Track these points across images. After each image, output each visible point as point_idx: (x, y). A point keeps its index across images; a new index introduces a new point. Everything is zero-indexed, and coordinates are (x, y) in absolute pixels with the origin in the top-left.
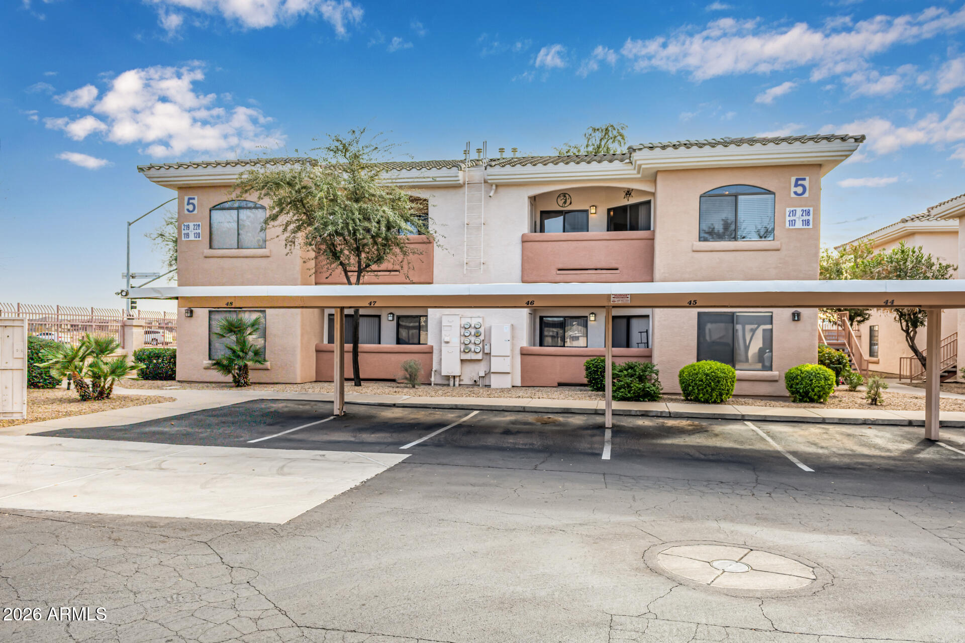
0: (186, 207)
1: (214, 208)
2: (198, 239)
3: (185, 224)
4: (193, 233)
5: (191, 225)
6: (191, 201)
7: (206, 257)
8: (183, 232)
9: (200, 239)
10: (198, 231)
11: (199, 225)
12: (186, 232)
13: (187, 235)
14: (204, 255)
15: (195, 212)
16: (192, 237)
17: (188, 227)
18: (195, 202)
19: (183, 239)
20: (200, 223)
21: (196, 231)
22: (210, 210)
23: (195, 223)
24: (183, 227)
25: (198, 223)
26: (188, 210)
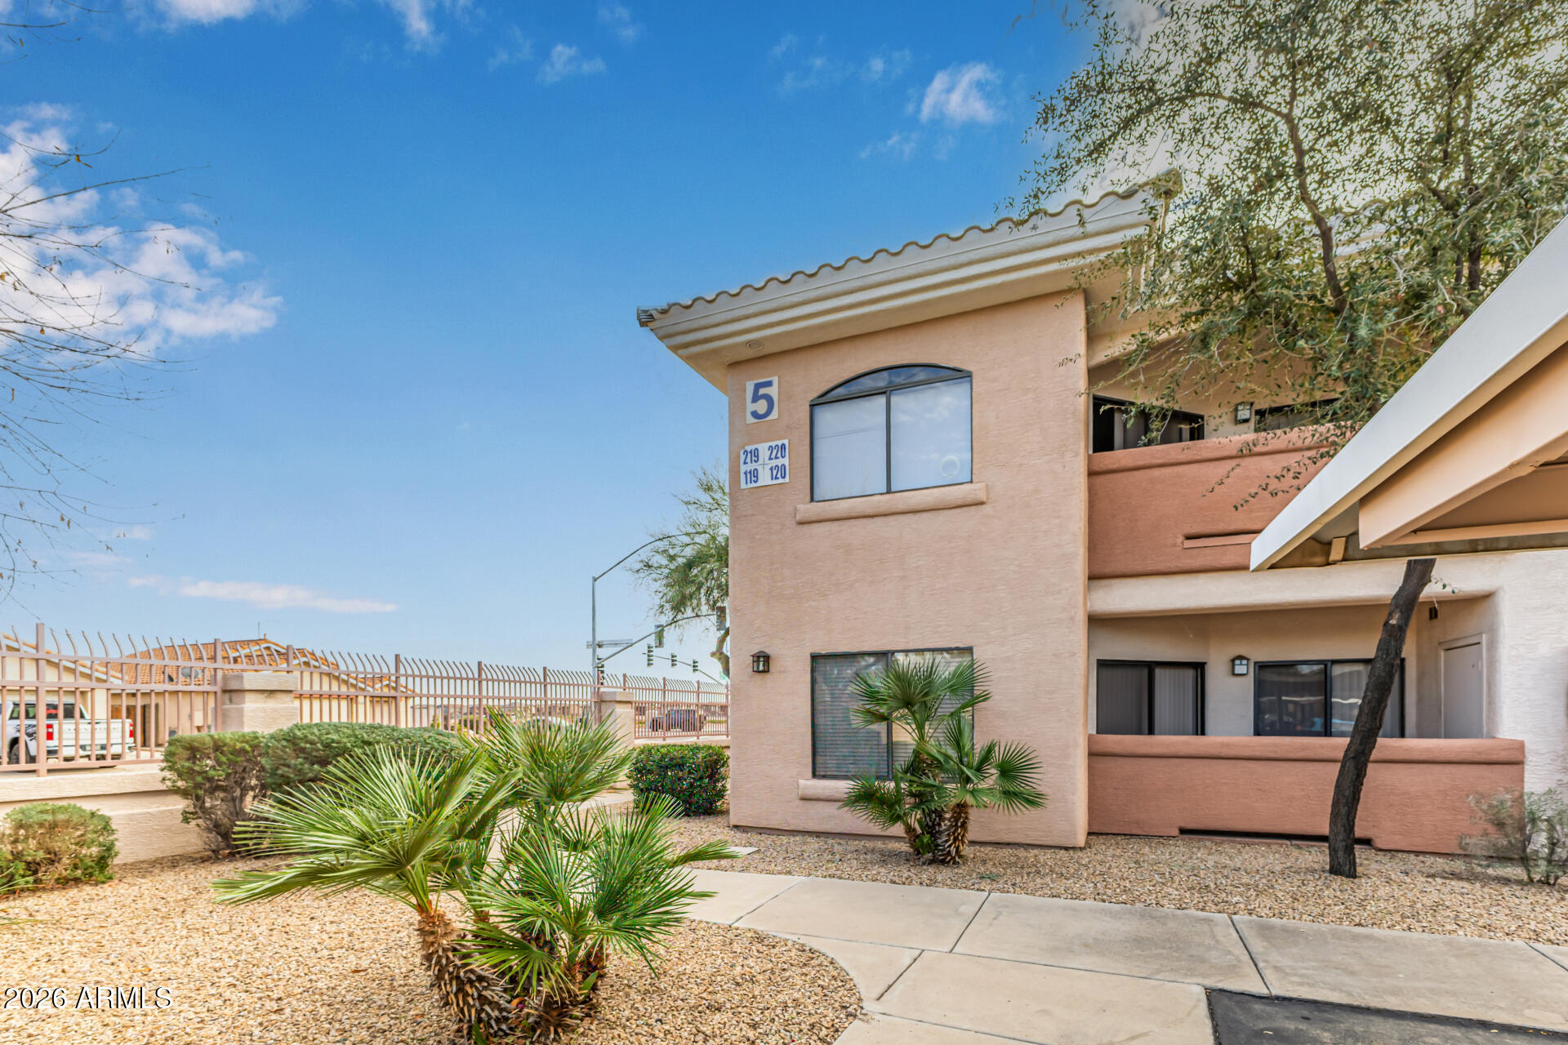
0: (751, 407)
1: (824, 400)
2: (781, 481)
3: (748, 448)
4: (768, 468)
5: (763, 448)
6: (762, 391)
7: (801, 523)
8: (743, 468)
9: (787, 480)
10: (780, 462)
11: (783, 446)
12: (750, 467)
13: (754, 475)
14: (798, 518)
15: (774, 415)
16: (765, 479)
17: (755, 454)
18: (773, 391)
19: (743, 486)
20: (786, 442)
21: (774, 463)
22: (812, 406)
23: (773, 444)
24: (742, 457)
25: (779, 443)
26: (755, 414)
